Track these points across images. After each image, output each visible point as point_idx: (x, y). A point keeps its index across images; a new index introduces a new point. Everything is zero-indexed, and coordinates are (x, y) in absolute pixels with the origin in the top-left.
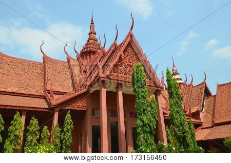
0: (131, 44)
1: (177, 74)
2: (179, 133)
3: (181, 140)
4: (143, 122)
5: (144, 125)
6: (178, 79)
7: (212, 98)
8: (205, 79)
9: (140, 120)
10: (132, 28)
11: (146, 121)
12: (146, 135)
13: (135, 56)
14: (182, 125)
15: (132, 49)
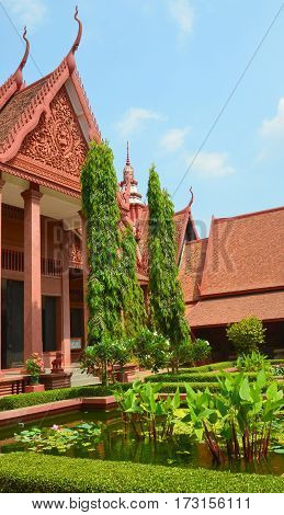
0: (65, 90)
1: (133, 183)
2: (166, 313)
3: (168, 326)
4: (105, 283)
5: (108, 291)
6: (134, 195)
7: (199, 245)
8: (191, 202)
9: (100, 278)
10: (74, 48)
11: (114, 283)
12: (109, 313)
13: (72, 123)
14: (173, 295)
15: (68, 102)
